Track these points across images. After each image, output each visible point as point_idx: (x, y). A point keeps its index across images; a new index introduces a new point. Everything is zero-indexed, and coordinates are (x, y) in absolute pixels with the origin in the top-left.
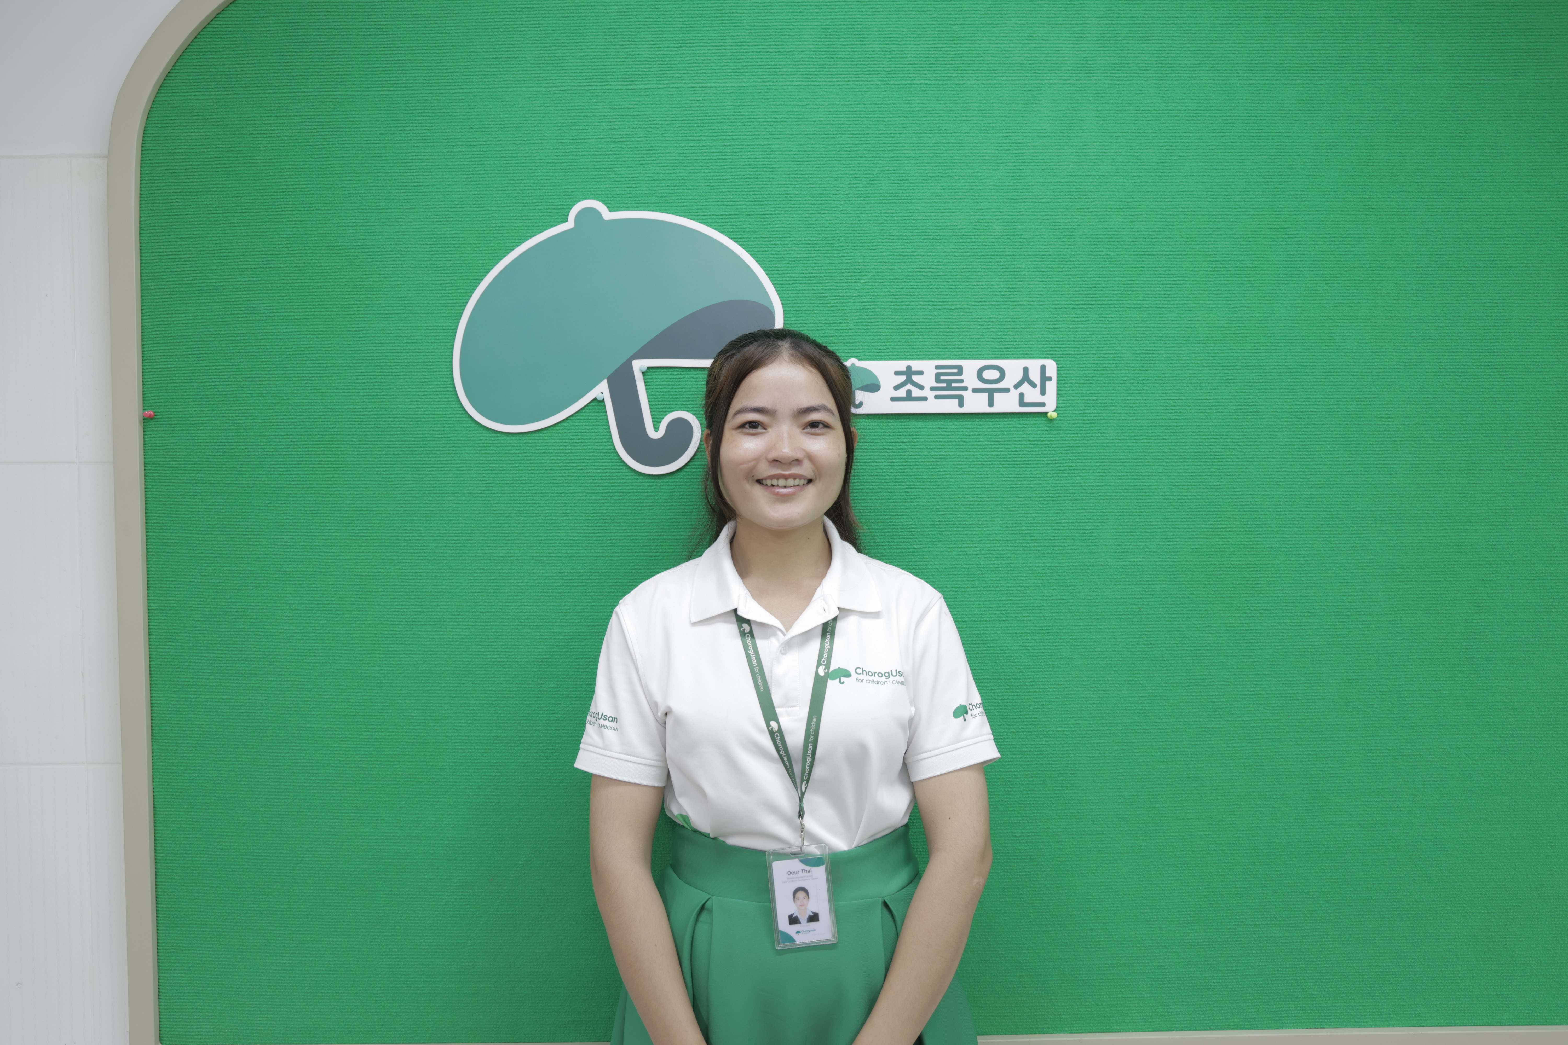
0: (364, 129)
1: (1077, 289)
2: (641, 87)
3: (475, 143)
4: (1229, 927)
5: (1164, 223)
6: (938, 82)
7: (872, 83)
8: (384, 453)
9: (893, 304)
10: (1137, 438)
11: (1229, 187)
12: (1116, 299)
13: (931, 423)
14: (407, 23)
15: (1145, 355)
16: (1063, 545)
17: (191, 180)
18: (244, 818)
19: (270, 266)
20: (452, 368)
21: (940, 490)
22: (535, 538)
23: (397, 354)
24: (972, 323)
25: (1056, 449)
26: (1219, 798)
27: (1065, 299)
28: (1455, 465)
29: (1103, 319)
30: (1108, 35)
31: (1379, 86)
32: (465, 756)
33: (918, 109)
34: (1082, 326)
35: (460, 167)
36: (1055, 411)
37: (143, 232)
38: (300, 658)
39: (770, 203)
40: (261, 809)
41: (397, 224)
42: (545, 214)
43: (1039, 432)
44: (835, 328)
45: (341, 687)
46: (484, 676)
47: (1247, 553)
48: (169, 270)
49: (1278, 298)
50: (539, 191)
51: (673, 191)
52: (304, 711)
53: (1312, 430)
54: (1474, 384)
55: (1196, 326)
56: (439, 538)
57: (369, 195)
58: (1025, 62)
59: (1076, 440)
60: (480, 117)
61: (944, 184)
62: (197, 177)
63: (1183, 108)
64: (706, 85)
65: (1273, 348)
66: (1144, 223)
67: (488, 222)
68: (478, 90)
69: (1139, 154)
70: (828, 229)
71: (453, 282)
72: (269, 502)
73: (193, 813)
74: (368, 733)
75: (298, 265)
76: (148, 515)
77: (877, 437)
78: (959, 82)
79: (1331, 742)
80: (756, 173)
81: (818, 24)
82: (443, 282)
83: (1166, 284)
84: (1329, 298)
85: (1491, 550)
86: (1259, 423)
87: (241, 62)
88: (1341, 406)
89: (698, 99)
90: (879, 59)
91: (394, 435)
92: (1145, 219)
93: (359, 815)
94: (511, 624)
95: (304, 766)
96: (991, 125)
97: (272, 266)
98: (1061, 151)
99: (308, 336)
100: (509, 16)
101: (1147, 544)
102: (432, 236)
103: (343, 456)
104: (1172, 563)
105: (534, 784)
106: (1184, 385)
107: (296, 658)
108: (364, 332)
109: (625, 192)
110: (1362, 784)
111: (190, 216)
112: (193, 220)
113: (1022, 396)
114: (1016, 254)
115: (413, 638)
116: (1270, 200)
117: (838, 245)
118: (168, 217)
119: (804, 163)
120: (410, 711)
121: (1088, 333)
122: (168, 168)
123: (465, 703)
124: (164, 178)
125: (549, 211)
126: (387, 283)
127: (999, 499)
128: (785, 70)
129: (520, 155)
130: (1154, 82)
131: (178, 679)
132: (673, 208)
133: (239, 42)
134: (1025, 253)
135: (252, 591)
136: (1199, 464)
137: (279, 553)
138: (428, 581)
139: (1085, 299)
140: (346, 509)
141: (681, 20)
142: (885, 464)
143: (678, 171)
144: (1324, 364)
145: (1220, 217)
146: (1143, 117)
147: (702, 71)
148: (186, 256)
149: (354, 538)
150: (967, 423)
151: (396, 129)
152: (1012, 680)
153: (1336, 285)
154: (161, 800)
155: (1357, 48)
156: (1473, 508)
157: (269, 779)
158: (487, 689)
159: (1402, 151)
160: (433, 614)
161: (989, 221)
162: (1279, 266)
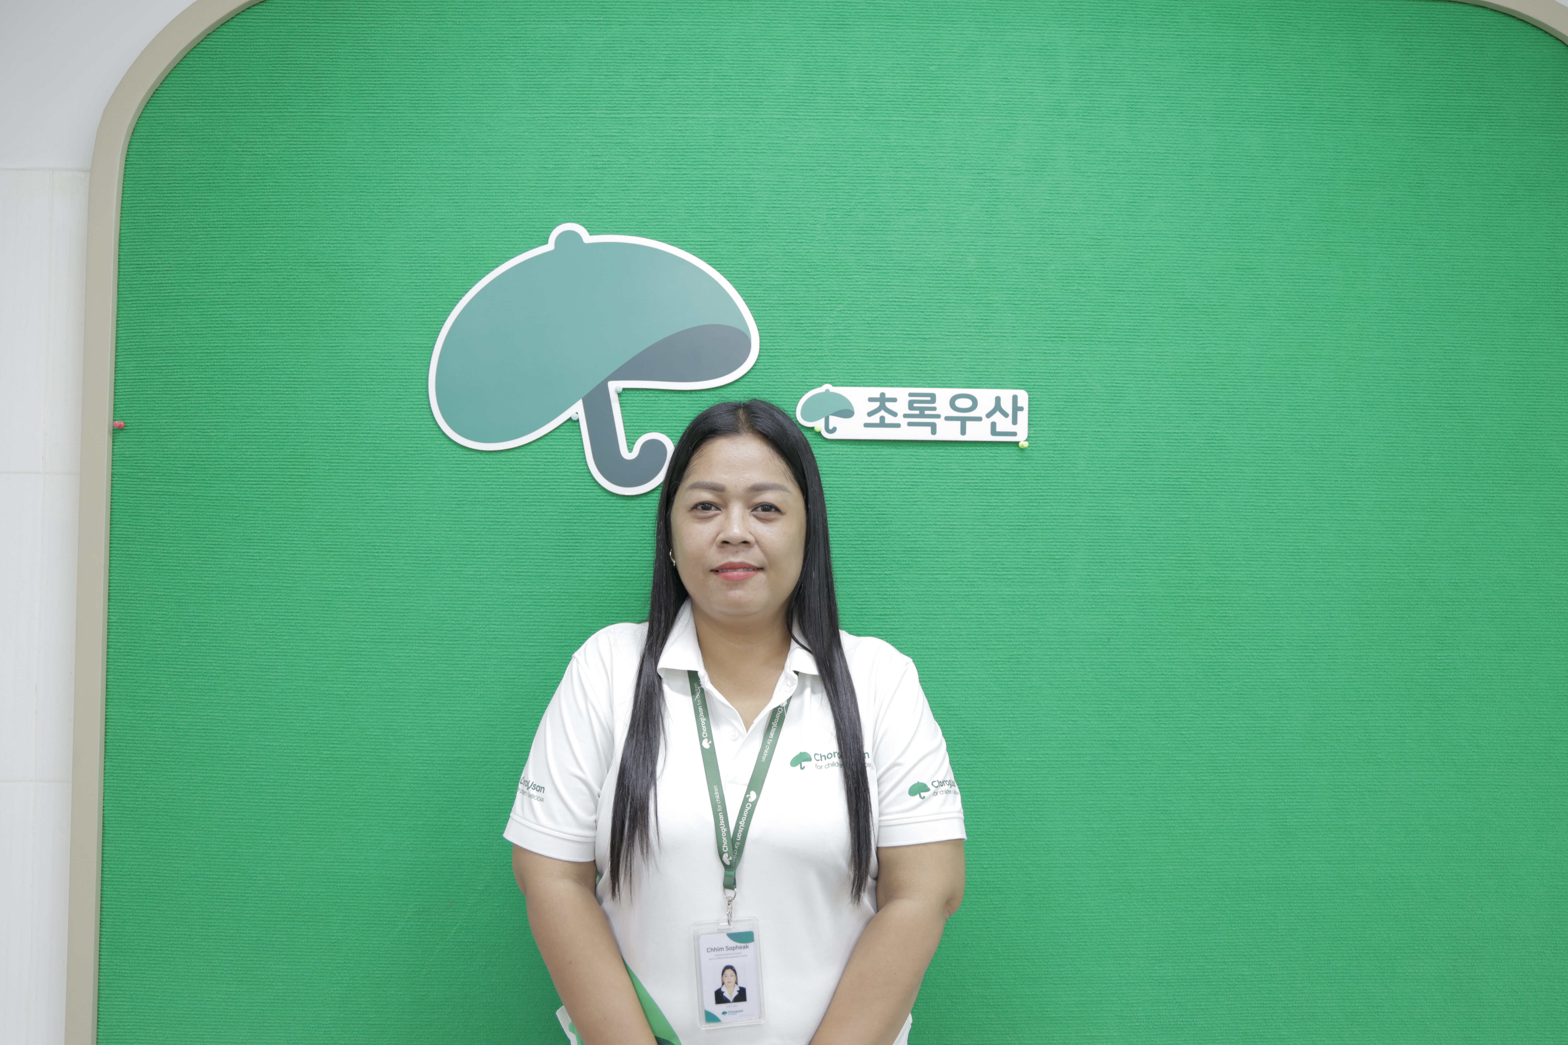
0: (349, 150)
1: (1049, 322)
2: (624, 116)
3: (458, 166)
4: (1198, 964)
5: (1134, 261)
6: (914, 119)
7: (851, 118)
8: (356, 468)
9: (868, 332)
10: (1107, 469)
11: (1197, 228)
12: (1087, 332)
13: (903, 450)
14: (396, 48)
15: (1115, 388)
16: (1033, 573)
17: (173, 195)
18: (196, 839)
19: (249, 280)
20: (428, 385)
21: (911, 516)
22: (506, 557)
23: (373, 371)
24: (945, 353)
25: (1027, 478)
26: (1188, 831)
27: (1036, 331)
28: (1417, 503)
29: (1074, 352)
30: (1080, 80)
31: (1340, 136)
32: (427, 777)
33: (895, 144)
34: (1054, 358)
35: (442, 188)
36: (1026, 440)
37: (123, 244)
38: (261, 674)
39: (748, 231)
40: (214, 830)
41: (378, 242)
42: (526, 236)
43: (1010, 461)
44: (810, 354)
45: (303, 705)
46: (449, 695)
47: (1215, 586)
48: (147, 282)
49: (1245, 336)
50: (520, 214)
51: (653, 217)
52: (263, 728)
53: (1279, 465)
54: (1435, 424)
55: (1165, 361)
56: (408, 555)
57: (351, 213)
58: (1000, 103)
59: (1047, 470)
60: (464, 140)
61: (920, 217)
62: (180, 192)
63: (1152, 151)
64: (688, 116)
65: (1240, 384)
66: (1115, 260)
67: (469, 243)
68: (464, 115)
69: (1110, 194)
70: (805, 258)
71: (431, 300)
72: (237, 515)
73: (143, 833)
74: (328, 752)
75: (278, 280)
76: (113, 526)
77: (850, 463)
78: (936, 120)
79: (1298, 777)
80: (736, 202)
81: (799, 60)
82: (422, 300)
83: (1136, 319)
84: (1294, 337)
85: (1454, 588)
86: (1226, 457)
87: (229, 82)
88: (1306, 443)
89: (680, 129)
90: (857, 96)
91: (367, 450)
92: (1116, 257)
93: (315, 837)
94: (478, 643)
95: (261, 785)
96: (966, 162)
97: (251, 280)
98: (1034, 188)
99: (284, 351)
100: (496, 45)
101: (1117, 574)
102: (413, 255)
103: (314, 471)
104: (1141, 594)
105: (497, 807)
106: (1154, 418)
107: (258, 673)
108: (341, 348)
109: (606, 217)
110: (1329, 820)
111: (170, 230)
112: (174, 233)
113: (993, 425)
114: (990, 286)
115: (378, 655)
116: (1237, 241)
117: (814, 273)
118: (148, 230)
119: (783, 193)
120: (372, 730)
121: (1059, 365)
122: (151, 182)
123: (429, 723)
124: (146, 192)
125: (530, 233)
126: (366, 300)
127: (971, 527)
128: (766, 103)
129: (502, 178)
130: (1125, 125)
131: (135, 694)
132: (653, 233)
133: (228, 62)
134: (998, 286)
135: (216, 605)
136: (1168, 496)
137: (245, 567)
138: (395, 598)
139: (1056, 332)
140: (315, 524)
141: (665, 53)
142: (858, 489)
143: (658, 198)
144: (1290, 401)
145: (1188, 256)
146: (1114, 158)
147: (684, 102)
148: (164, 269)
149: (322, 553)
150: (939, 451)
151: (380, 150)
152: (982, 709)
153: (1301, 325)
154: (110, 819)
155: (1319, 100)
156: (1436, 546)
157: (224, 798)
158: (451, 708)
159: (1363, 198)
160: (399, 631)
161: (964, 254)
162: (1245, 305)
